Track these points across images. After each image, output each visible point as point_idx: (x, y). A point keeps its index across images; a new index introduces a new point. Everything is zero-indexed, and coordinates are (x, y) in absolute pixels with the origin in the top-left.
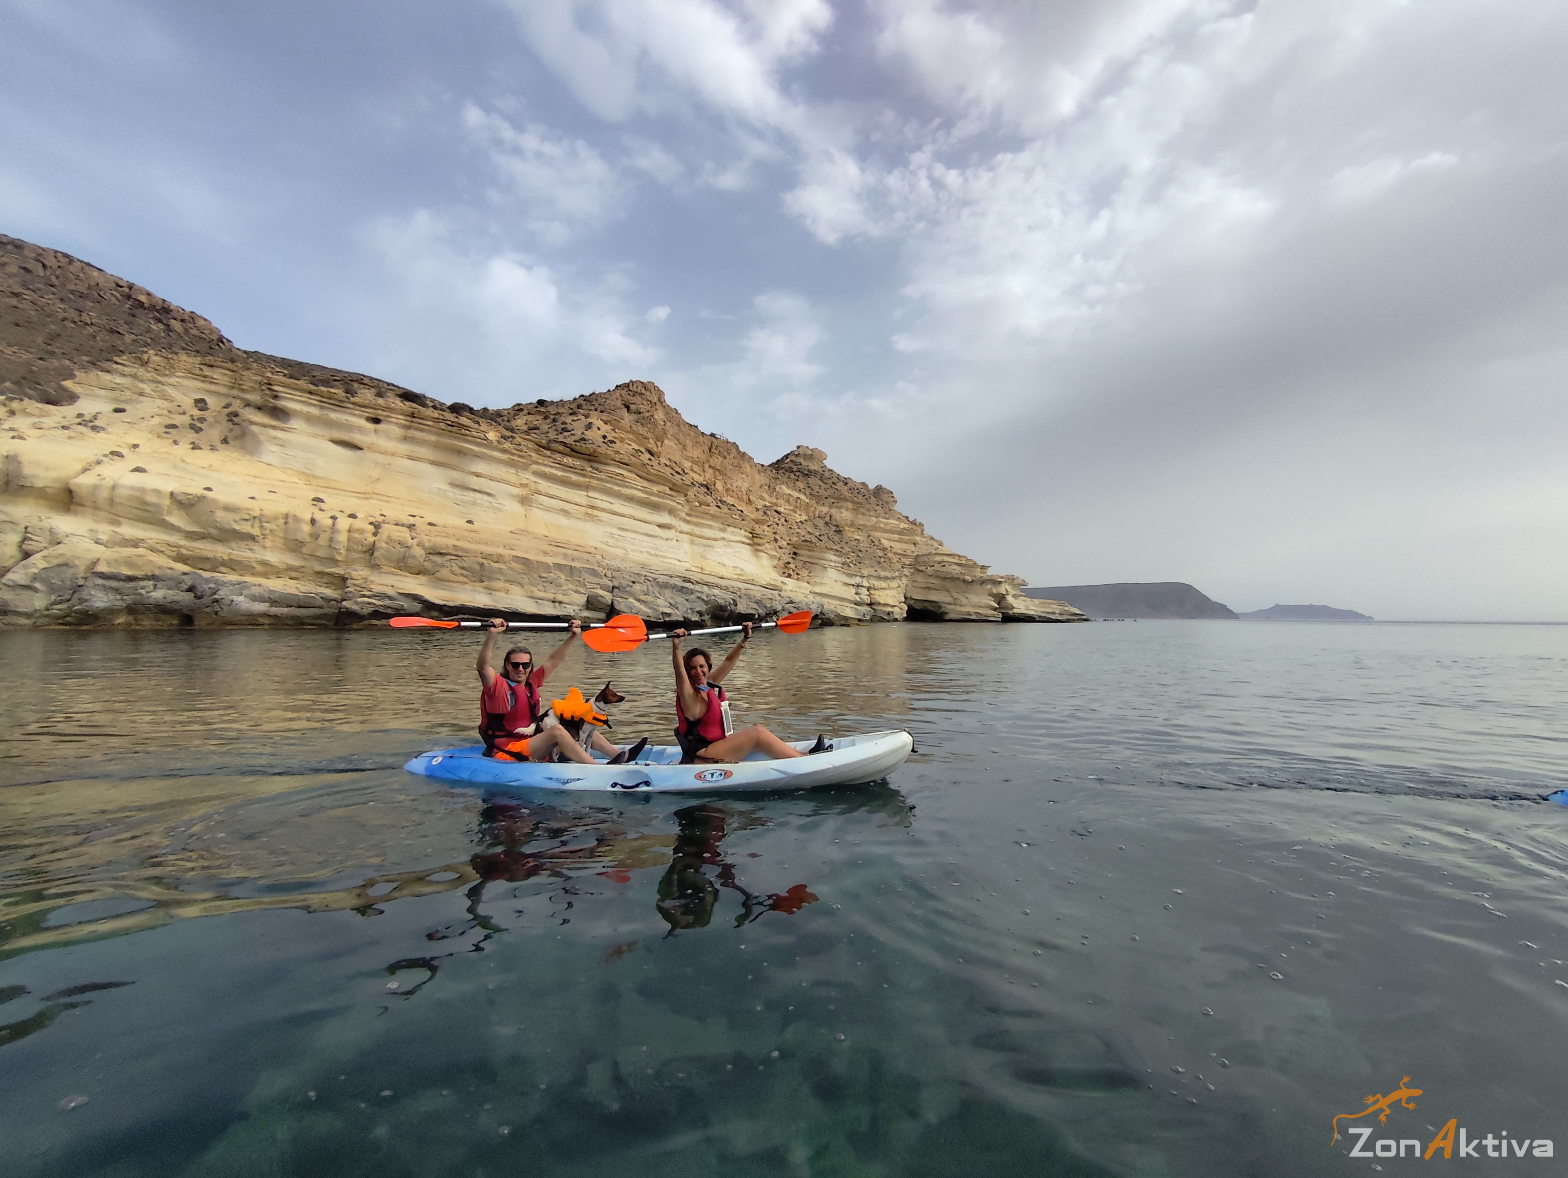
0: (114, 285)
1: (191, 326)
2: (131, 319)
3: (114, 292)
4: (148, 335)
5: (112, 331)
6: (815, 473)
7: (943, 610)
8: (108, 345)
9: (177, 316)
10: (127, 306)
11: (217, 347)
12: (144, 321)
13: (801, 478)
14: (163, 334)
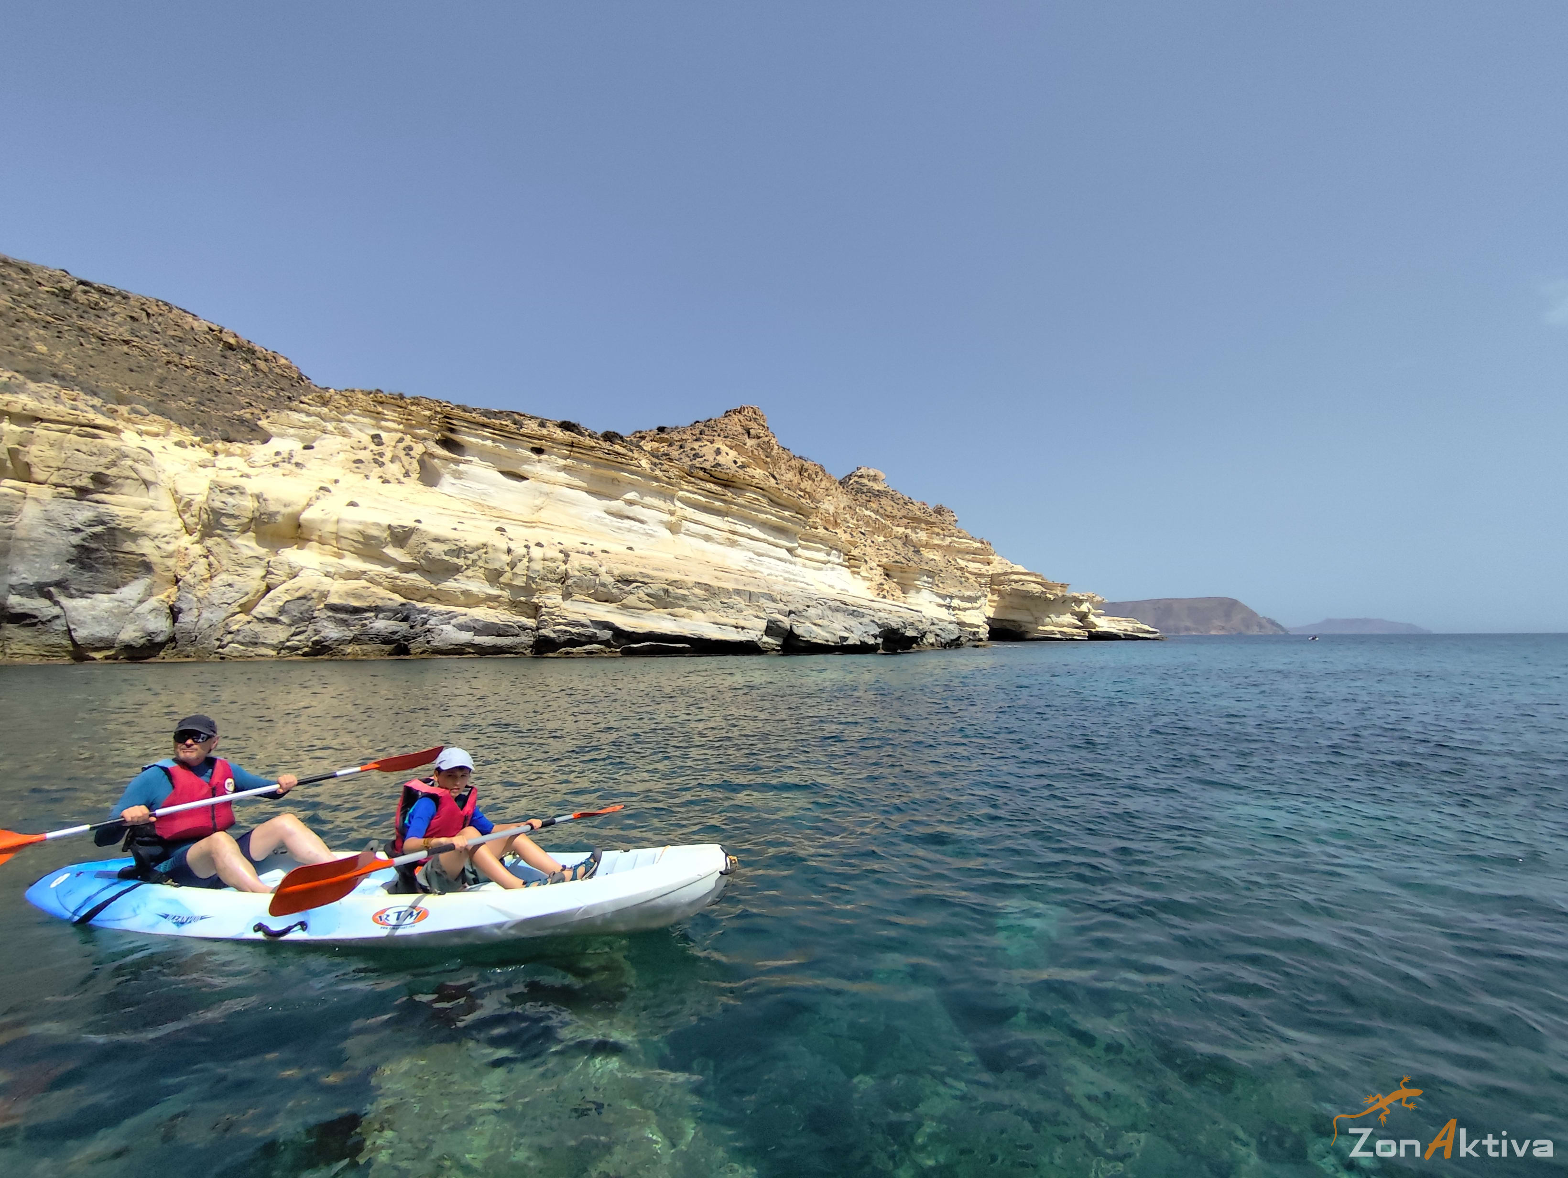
0: (207, 329)
1: (274, 365)
2: (223, 359)
3: (207, 336)
4: (239, 375)
5: (209, 373)
6: (886, 493)
7: (1023, 629)
8: (207, 386)
9: (260, 355)
10: (219, 348)
11: (297, 385)
12: (236, 362)
13: (872, 499)
14: (251, 374)
